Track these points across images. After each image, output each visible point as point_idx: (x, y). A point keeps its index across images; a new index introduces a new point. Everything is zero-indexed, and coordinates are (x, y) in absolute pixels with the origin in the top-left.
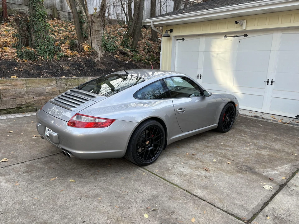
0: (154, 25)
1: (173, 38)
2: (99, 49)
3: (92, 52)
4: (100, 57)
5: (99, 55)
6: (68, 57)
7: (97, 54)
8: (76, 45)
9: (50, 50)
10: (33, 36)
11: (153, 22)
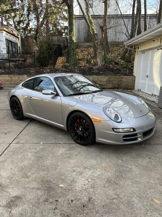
0: (127, 46)
1: (139, 52)
2: (100, 62)
3: (96, 64)
4: (99, 66)
5: (99, 65)
6: (82, 67)
7: (98, 64)
8: (88, 61)
9: (74, 64)
10: (70, 58)
11: (127, 44)
